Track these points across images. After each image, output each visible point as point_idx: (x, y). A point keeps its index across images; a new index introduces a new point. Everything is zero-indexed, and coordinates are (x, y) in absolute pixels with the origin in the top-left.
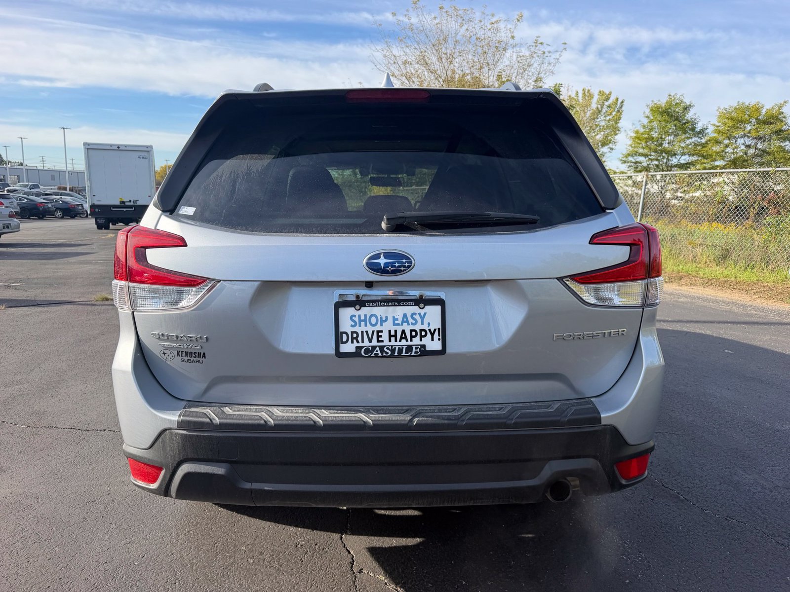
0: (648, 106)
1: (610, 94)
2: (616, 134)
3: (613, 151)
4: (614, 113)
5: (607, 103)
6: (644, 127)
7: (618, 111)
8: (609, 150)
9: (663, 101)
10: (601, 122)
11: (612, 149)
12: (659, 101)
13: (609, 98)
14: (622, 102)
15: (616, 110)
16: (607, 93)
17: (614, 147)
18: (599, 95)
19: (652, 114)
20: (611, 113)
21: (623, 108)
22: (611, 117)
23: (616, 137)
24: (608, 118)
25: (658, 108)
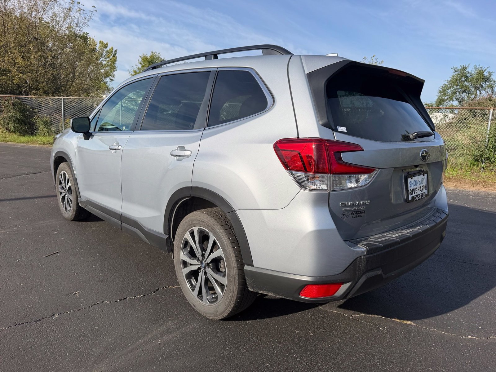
0: (140, 56)
1: (107, 44)
2: (114, 71)
3: (113, 81)
4: (111, 57)
5: (106, 50)
6: (139, 69)
7: (114, 56)
8: (110, 80)
9: (149, 55)
10: (103, 61)
11: (112, 80)
12: (147, 55)
13: (107, 46)
14: (116, 51)
15: (113, 55)
16: (106, 43)
17: (113, 79)
18: (100, 43)
19: (143, 62)
20: (109, 57)
21: (117, 55)
22: (109, 59)
23: (114, 73)
24: (107, 59)
25: (147, 58)
